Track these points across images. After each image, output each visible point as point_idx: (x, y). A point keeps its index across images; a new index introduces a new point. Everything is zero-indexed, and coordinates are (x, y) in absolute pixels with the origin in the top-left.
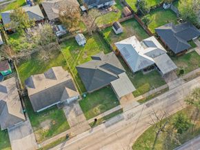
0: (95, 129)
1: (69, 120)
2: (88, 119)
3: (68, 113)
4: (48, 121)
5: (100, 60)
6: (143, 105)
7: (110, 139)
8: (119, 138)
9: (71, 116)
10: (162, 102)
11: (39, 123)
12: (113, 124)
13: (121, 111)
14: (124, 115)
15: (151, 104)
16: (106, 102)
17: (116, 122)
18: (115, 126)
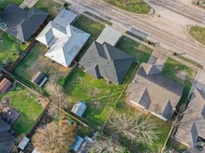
0: (155, 41)
1: (164, 62)
2: (152, 50)
3: (161, 66)
4: (178, 75)
5: (97, 66)
6: (111, 21)
7: (153, 29)
8: (147, 24)
9: (160, 62)
10: (100, 11)
11: (186, 81)
12: (142, 33)
13: (128, 32)
14: (129, 29)
15: (107, 17)
16: (130, 45)
17: (139, 31)
18: (141, 30)
